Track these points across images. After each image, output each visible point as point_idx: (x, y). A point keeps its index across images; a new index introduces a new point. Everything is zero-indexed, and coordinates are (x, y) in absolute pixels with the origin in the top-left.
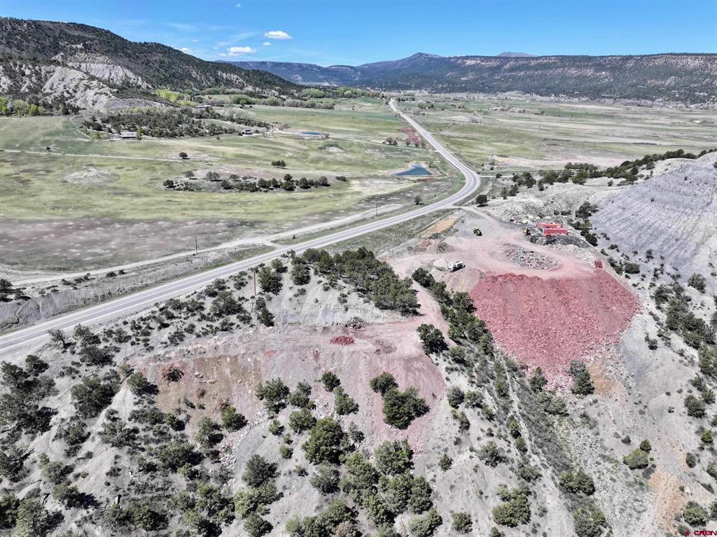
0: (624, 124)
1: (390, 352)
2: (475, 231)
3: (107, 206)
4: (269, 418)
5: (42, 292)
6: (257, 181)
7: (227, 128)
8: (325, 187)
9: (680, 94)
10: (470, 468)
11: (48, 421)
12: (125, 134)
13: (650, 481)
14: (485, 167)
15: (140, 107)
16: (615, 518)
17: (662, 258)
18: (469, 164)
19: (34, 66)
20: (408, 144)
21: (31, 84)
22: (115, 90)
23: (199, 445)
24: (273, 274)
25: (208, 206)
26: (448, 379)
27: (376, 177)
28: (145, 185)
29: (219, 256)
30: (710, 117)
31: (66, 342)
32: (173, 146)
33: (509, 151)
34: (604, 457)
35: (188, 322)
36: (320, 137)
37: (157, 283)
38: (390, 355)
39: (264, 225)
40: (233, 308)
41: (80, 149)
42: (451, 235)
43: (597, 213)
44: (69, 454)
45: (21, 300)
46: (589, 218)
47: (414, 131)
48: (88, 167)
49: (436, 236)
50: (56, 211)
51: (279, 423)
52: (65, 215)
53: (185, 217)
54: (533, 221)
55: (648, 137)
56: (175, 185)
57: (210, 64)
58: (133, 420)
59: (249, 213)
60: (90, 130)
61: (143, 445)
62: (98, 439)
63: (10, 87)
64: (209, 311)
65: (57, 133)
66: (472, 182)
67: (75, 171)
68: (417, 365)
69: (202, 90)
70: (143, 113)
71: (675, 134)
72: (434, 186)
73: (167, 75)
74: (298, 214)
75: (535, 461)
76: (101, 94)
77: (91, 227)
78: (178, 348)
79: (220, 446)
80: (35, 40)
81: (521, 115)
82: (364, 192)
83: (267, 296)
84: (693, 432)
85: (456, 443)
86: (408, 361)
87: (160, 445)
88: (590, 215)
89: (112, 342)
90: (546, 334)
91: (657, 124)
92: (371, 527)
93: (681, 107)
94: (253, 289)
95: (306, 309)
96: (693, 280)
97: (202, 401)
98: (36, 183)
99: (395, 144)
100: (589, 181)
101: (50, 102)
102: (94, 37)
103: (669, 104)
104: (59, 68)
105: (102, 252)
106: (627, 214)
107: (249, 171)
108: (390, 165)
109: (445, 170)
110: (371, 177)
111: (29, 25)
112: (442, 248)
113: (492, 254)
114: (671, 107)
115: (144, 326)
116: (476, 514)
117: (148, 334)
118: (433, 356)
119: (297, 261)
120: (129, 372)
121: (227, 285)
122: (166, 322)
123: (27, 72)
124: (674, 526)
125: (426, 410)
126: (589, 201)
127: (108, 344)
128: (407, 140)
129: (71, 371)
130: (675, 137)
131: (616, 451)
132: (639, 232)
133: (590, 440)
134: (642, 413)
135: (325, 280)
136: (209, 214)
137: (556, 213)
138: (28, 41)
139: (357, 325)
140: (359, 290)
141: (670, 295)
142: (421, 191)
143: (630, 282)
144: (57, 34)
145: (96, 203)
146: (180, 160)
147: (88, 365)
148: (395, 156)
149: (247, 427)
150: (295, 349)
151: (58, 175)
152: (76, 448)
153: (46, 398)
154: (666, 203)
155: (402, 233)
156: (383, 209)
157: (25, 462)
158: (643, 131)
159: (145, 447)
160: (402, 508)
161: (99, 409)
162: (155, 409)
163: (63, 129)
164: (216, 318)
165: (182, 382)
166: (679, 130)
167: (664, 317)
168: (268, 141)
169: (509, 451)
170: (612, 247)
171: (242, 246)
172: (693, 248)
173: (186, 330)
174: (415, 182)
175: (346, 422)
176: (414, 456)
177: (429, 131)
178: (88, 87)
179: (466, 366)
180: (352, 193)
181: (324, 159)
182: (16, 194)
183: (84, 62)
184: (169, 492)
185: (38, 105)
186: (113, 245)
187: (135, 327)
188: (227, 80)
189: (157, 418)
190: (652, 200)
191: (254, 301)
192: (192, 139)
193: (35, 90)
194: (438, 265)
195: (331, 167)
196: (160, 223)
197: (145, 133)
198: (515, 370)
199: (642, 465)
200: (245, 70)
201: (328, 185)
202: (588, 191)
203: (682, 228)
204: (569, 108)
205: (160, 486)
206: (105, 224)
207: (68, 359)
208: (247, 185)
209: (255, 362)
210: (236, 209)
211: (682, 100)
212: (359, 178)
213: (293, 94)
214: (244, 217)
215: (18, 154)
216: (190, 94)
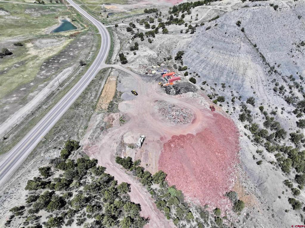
2: (133, 92)
8: (9, 56)
17: (230, 87)
27: (42, 37)
42: (120, 100)
43: (184, 56)
82: (40, 56)
88: (181, 57)
96: (249, 100)
99: (43, 2)
106: (202, 57)
108: (47, 23)
109: (83, 22)
110: (38, 37)
112: (122, 121)
113: (153, 115)
132: (213, 70)
134: (273, 216)
137: (165, 60)
148: (47, 14)
154: (220, 49)
156: (61, 75)
170: (204, 83)
172: (241, 77)
174: (69, 38)
180: (32, 59)
190: (213, 47)
194: (128, 141)
195: (5, 32)
201: (11, 54)
203: (233, 65)
212: (30, 40)
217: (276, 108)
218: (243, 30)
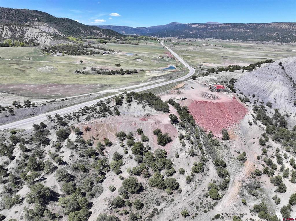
0: (255, 51)
1: (160, 123)
2: (191, 88)
3: (55, 79)
4: (120, 143)
5: (40, 105)
6: (110, 71)
7: (97, 52)
9: (279, 39)
10: (185, 157)
11: (49, 142)
12: (58, 54)
13: (244, 164)
14: (198, 67)
15: (63, 43)
16: (232, 173)
17: (258, 97)
18: (192, 66)
19: (21, 27)
20: (168, 58)
21: (20, 34)
22: (53, 37)
23: (97, 150)
24: (120, 99)
25: (92, 79)
26: (179, 132)
27: (156, 70)
28: (68, 72)
29: (99, 95)
30: (290, 48)
31: (52, 119)
32: (77, 58)
33: (208, 61)
34: (231, 157)
35: (92, 114)
36: (133, 55)
37: (78, 103)
38: (160, 124)
39: (114, 86)
40: (106, 110)
41: (41, 59)
42: (183, 89)
43: (237, 82)
44: (57, 151)
45: (34, 107)
46: (234, 84)
47: (171, 53)
48: (45, 66)
49: (177, 89)
50: (37, 81)
51: (123, 144)
52: (40, 82)
53: (85, 83)
54: (213, 85)
55: (264, 56)
56: (79, 72)
57: (88, 27)
58: (76, 142)
59: (108, 82)
60: (45, 52)
61: (80, 149)
62: (65, 147)
63: (11, 35)
64: (98, 110)
65: (32, 53)
66: (192, 71)
67: (41, 67)
68: (168, 127)
69: (85, 37)
70: (64, 46)
71: (275, 55)
72: (177, 73)
73: (71, 31)
74: (126, 82)
75: (207, 157)
76: (47, 38)
77: (51, 86)
78: (89, 121)
79: (104, 151)
80: (18, 17)
81: (214, 47)
82: (151, 75)
83: (118, 106)
84: (261, 150)
85: (181, 150)
86: (166, 126)
87: (85, 150)
88: (234, 83)
89: (67, 119)
90: (214, 121)
91: (269, 51)
92: (153, 173)
93: (279, 44)
94: (113, 104)
95: (131, 110)
96: (268, 104)
97: (98, 137)
98: (27, 71)
99: (163, 58)
100: (236, 71)
101: (28, 41)
102: (42, 15)
103: (275, 43)
104: (30, 28)
105: (57, 94)
106: (248, 82)
107: (107, 67)
108: (161, 66)
109: (182, 68)
110: (153, 70)
111: (15, 11)
112: (179, 93)
113: (197, 95)
114: (275, 44)
115: (77, 115)
116: (187, 170)
117: (79, 117)
118: (174, 125)
119: (128, 95)
120: (73, 128)
121: (104, 102)
122: (84, 114)
123: (18, 30)
124: (251, 176)
125: (171, 141)
126: (234, 78)
127: (66, 120)
128: (168, 56)
129: (54, 128)
130: (274, 56)
131: (235, 156)
132: (251, 88)
133: (227, 153)
134: (245, 145)
135: (137, 101)
136: (93, 82)
137: (222, 82)
138: (15, 17)
139: (149, 115)
140: (149, 104)
141: (259, 109)
142: (172, 75)
143: (246, 105)
144: (27, 14)
145: (51, 78)
146: (80, 63)
147: (60, 126)
148: (163, 63)
149: (113, 145)
150: (128, 122)
151: (35, 68)
152: (59, 150)
153: (47, 136)
154: (261, 78)
155: (164, 88)
156: (158, 81)
157: (43, 154)
158: (262, 53)
159: (80, 150)
160: (163, 168)
161: (65, 139)
162: (83, 139)
163: (33, 52)
164: (101, 113)
165: (91, 131)
166: (277, 53)
167: (255, 115)
168: (113, 57)
169: (198, 153)
170: (241, 93)
171: (107, 92)
172: (269, 93)
173: (91, 116)
174: (170, 72)
175: (145, 144)
176: (167, 154)
177: (176, 53)
178: (42, 36)
179: (185, 128)
180: (146, 76)
181: (135, 63)
182: (21, 75)
183: (38, 26)
184: (89, 163)
185: (23, 42)
186: (60, 91)
187: (74, 115)
188: (95, 33)
189: (83, 142)
190: (256, 77)
191: (113, 108)
192: (84, 56)
193: (21, 37)
194: (177, 98)
195: (138, 66)
196: (76, 85)
197: (65, 53)
198: (203, 132)
199: (243, 159)
200: (102, 29)
201: (137, 73)
202: (234, 74)
203: (266, 87)
204: (234, 44)
205: (86, 161)
206: (56, 85)
207: (53, 124)
208: (106, 72)
209: (115, 126)
210: (103, 81)
211: (280, 42)
212: (149, 70)
213: (122, 39)
214: (106, 83)
215: (18, 61)
216: (81, 38)
217: (291, 113)
218: (283, 68)
